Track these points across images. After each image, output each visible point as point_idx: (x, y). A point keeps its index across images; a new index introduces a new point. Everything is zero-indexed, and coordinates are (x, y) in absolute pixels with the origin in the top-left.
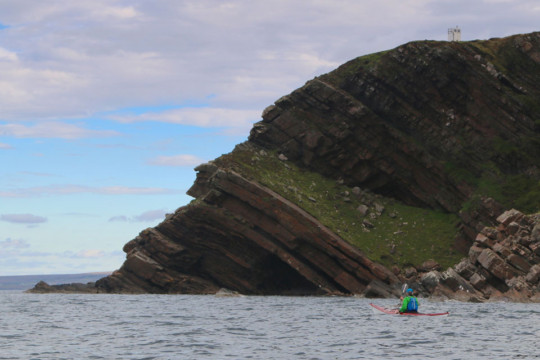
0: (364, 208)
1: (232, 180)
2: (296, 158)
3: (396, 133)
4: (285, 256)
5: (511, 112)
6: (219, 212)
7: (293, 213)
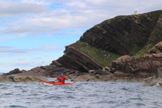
0: (106, 55)
1: (72, 49)
2: (90, 44)
3: (114, 38)
4: (84, 66)
5: (140, 32)
6: (70, 56)
7: (86, 57)
